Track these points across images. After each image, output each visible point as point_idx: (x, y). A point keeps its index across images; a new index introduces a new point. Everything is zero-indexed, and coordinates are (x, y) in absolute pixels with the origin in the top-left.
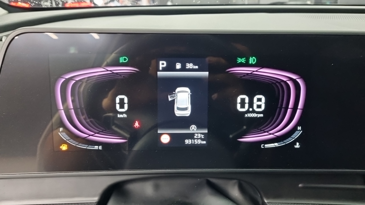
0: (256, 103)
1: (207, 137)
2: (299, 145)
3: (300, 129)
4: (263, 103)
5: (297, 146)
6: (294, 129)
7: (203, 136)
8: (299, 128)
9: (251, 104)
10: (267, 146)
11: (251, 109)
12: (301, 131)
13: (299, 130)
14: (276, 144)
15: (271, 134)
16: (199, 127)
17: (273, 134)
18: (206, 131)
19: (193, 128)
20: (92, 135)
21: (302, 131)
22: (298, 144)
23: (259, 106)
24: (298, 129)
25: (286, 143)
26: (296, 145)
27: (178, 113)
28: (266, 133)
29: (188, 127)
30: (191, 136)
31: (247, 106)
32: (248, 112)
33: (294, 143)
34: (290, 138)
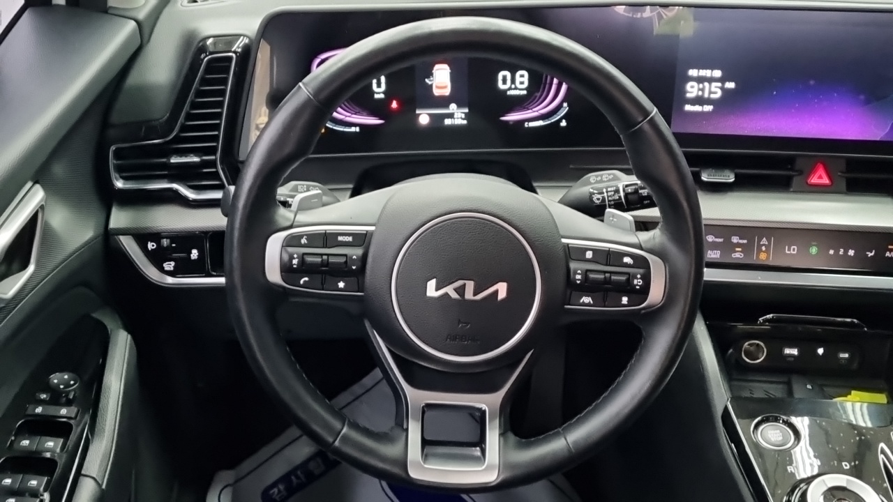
0: (518, 79)
1: (467, 116)
2: (566, 122)
4: (526, 79)
5: (564, 123)
6: (559, 107)
7: (463, 116)
8: (565, 104)
9: (513, 81)
10: (532, 124)
11: (513, 86)
12: (567, 107)
13: (565, 107)
14: (540, 123)
15: (534, 112)
16: (460, 106)
17: (537, 111)
18: (466, 110)
19: (453, 107)
20: (349, 117)
22: (564, 121)
23: (522, 83)
25: (552, 121)
26: (562, 123)
27: (437, 92)
28: (530, 111)
29: (447, 106)
30: (451, 116)
31: (509, 82)
32: (510, 89)
33: (560, 120)
34: (555, 116)
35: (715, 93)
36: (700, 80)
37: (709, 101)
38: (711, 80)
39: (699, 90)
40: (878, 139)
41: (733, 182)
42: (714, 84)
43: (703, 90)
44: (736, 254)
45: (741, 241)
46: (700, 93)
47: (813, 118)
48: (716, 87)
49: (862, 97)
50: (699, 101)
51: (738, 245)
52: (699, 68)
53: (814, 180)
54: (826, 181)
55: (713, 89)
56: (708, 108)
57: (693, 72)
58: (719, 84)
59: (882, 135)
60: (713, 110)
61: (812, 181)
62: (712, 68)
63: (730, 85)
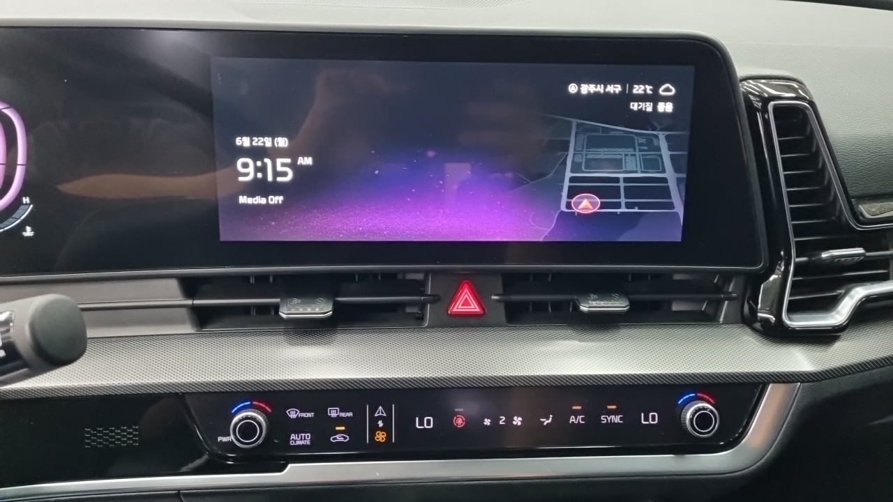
2: (32, 230)
3: (28, 202)
5: (28, 232)
6: (16, 204)
8: (26, 200)
12: (30, 204)
13: (26, 204)
21: (32, 206)
22: (28, 229)
24: (24, 202)
25: (6, 229)
26: (25, 231)
33: (21, 227)
34: (11, 220)
35: (284, 174)
36: (257, 153)
37: (275, 188)
38: (274, 153)
39: (257, 170)
40: (541, 240)
41: (330, 317)
42: (279, 161)
43: (263, 169)
44: (337, 436)
45: (343, 415)
46: (260, 175)
47: (441, 211)
48: (283, 165)
49: (509, 175)
50: (260, 187)
51: (339, 421)
52: (251, 134)
53: (458, 307)
54: (474, 307)
55: (279, 168)
56: (277, 200)
57: (244, 142)
58: (288, 161)
59: (546, 234)
60: (284, 202)
61: (455, 310)
62: (273, 134)
63: (307, 161)
